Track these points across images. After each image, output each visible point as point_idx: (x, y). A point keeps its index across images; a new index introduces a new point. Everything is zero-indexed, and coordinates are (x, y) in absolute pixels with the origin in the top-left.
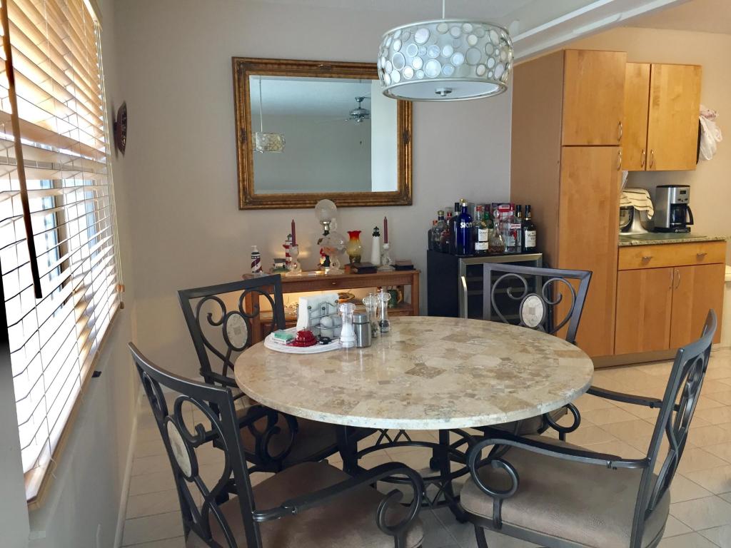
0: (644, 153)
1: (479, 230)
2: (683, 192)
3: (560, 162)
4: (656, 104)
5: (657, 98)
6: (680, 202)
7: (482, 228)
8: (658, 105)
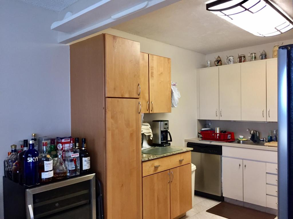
0: (148, 103)
1: (45, 162)
2: (166, 124)
3: (105, 108)
4: (152, 76)
5: (152, 73)
6: (165, 130)
7: (48, 160)
8: (153, 77)
